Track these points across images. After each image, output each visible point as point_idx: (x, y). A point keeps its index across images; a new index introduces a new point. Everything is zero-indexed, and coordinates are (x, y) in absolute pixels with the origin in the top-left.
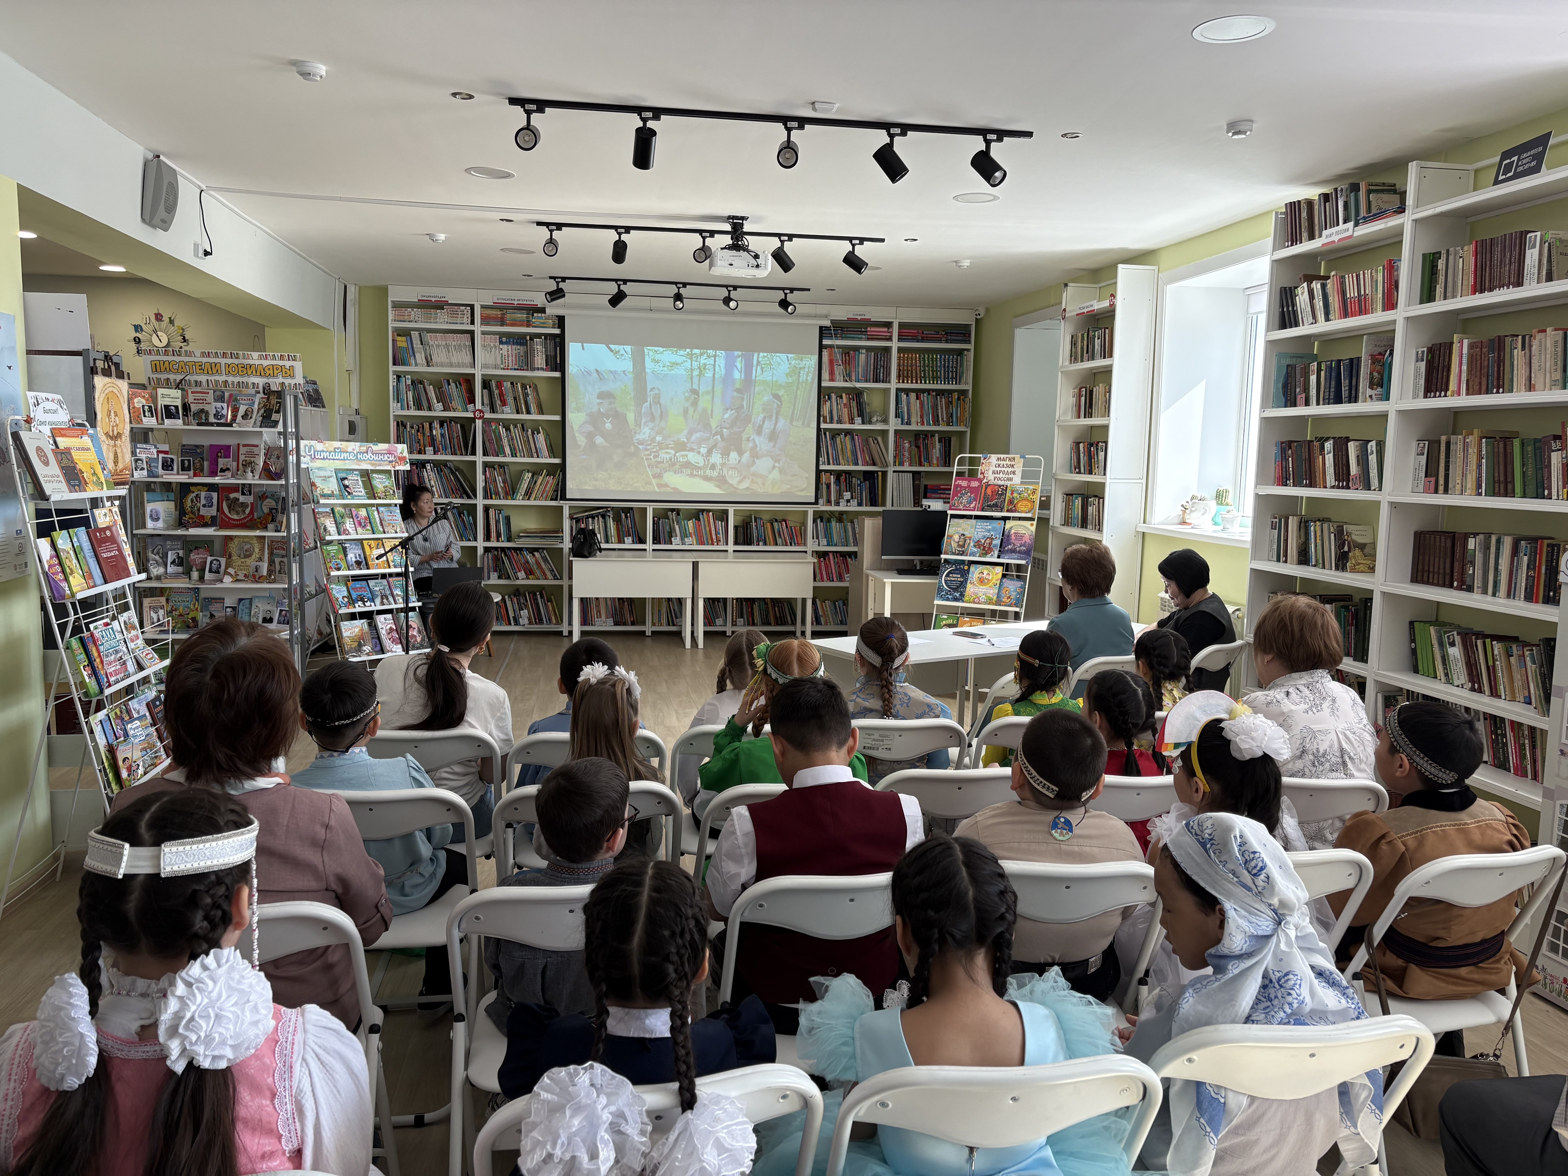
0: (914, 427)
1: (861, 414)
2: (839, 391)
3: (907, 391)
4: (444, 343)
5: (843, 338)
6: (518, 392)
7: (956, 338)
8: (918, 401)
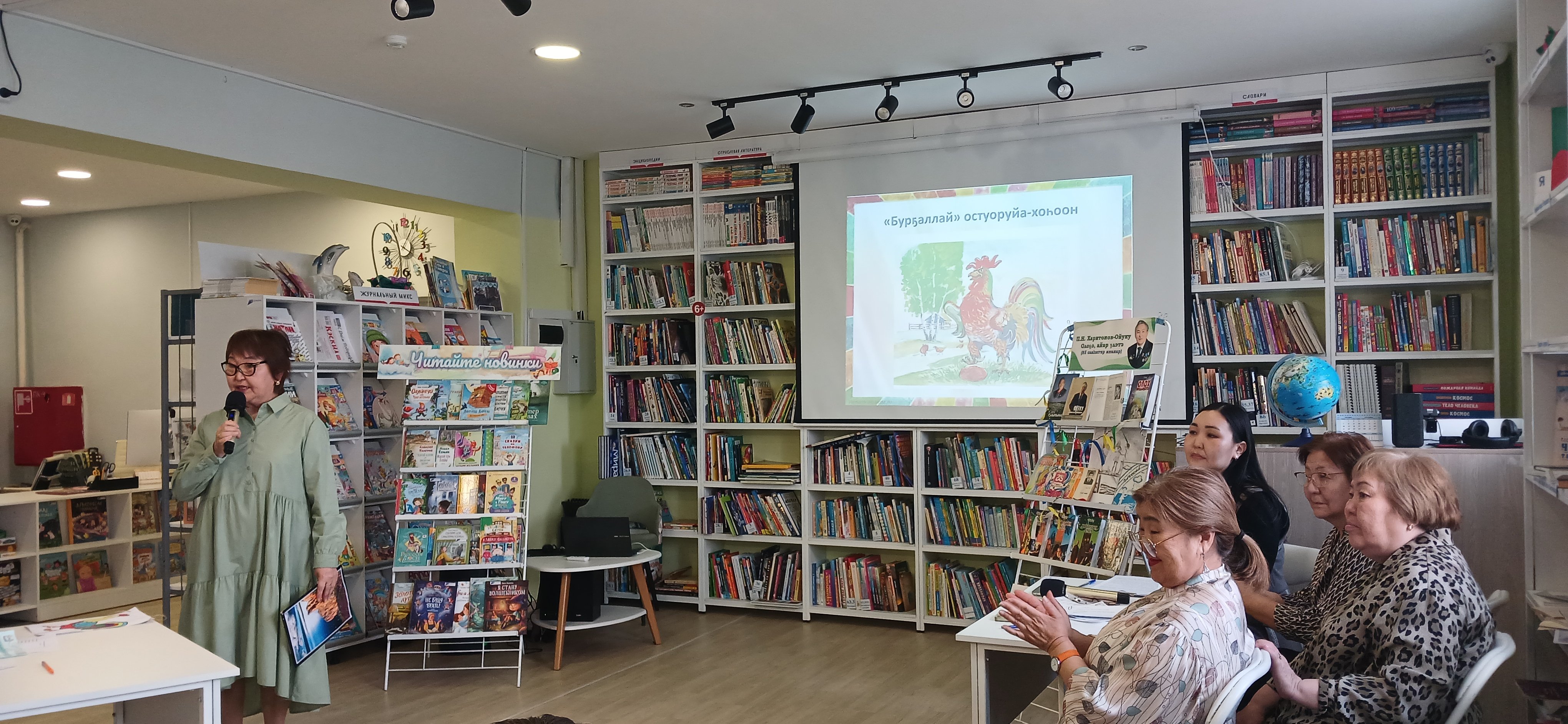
0: (1376, 280)
1: (1271, 263)
2: (1226, 230)
3: (1359, 218)
5: (1228, 139)
6: (747, 276)
7: (1457, 111)
8: (1382, 233)
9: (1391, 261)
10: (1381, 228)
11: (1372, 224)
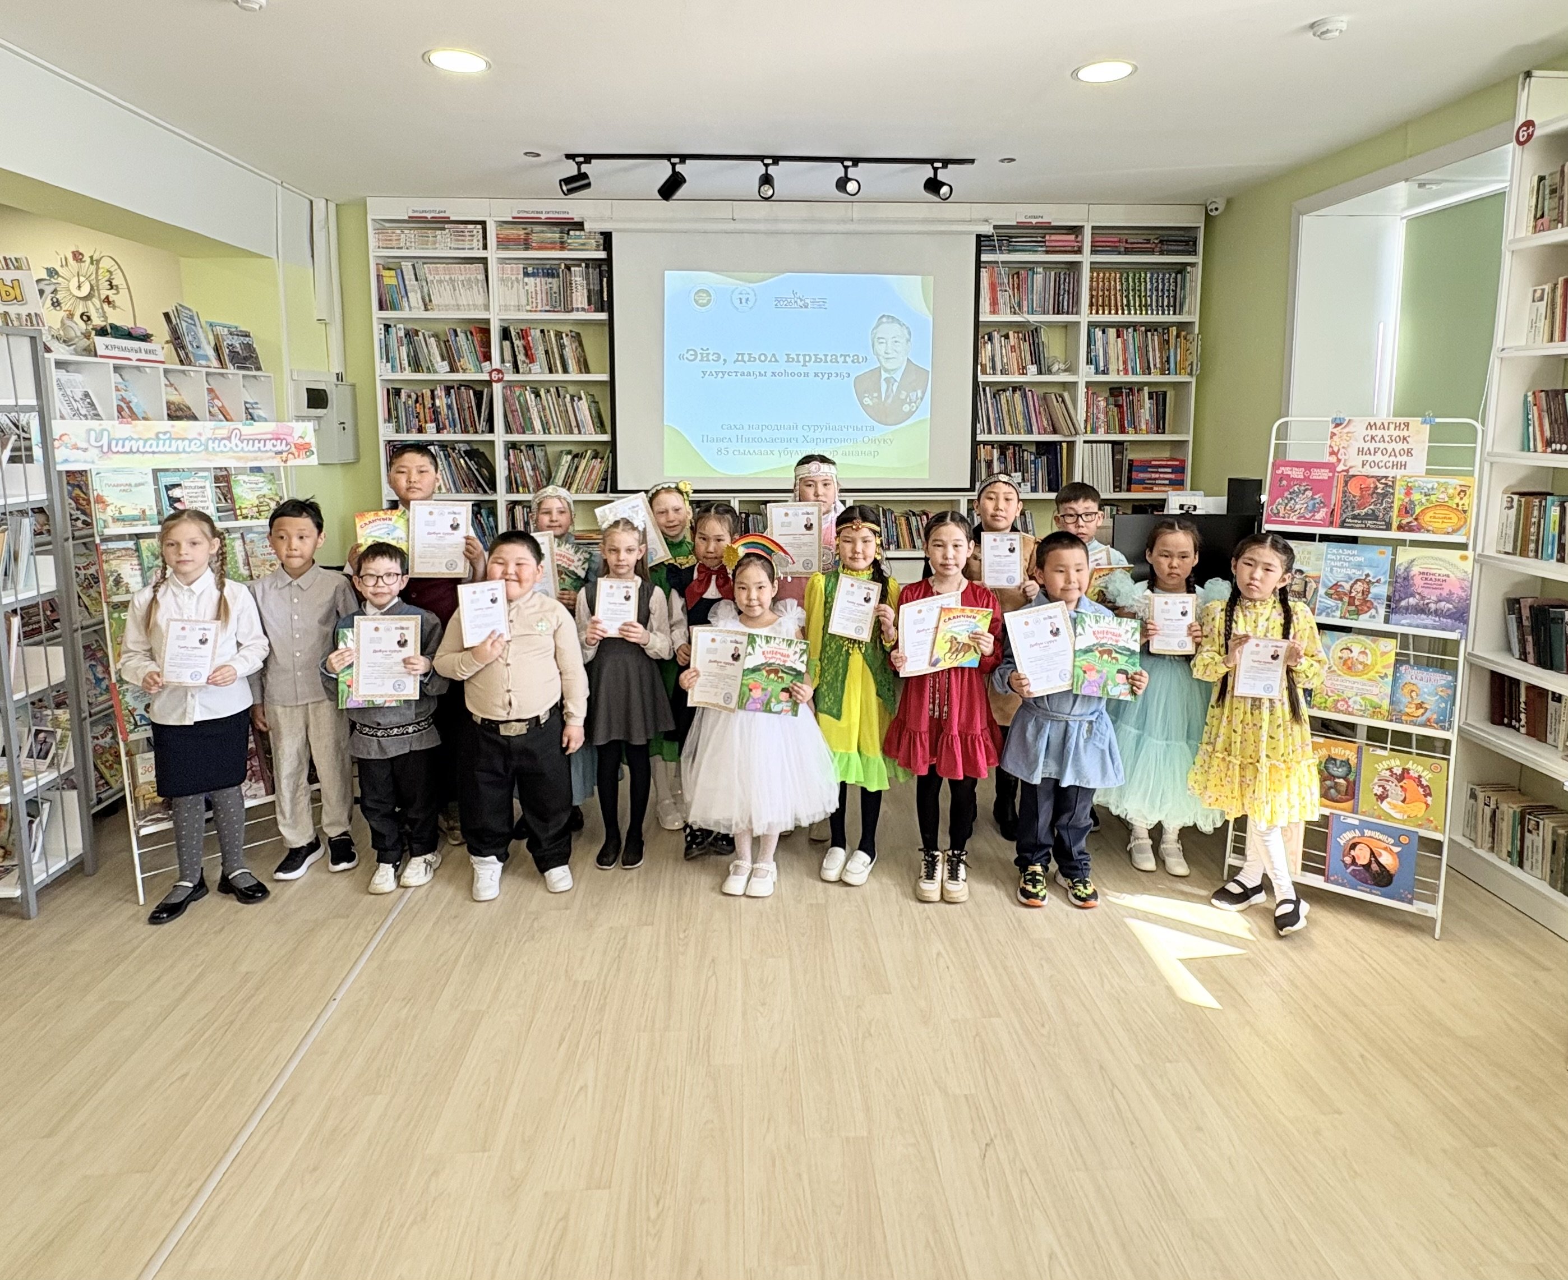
0: (1113, 378)
1: (1037, 359)
2: (1005, 328)
3: (1104, 327)
4: (447, 277)
6: (551, 343)
7: (1176, 248)
8: (1119, 340)
9: (1125, 363)
10: (1118, 336)
11: (1112, 332)
